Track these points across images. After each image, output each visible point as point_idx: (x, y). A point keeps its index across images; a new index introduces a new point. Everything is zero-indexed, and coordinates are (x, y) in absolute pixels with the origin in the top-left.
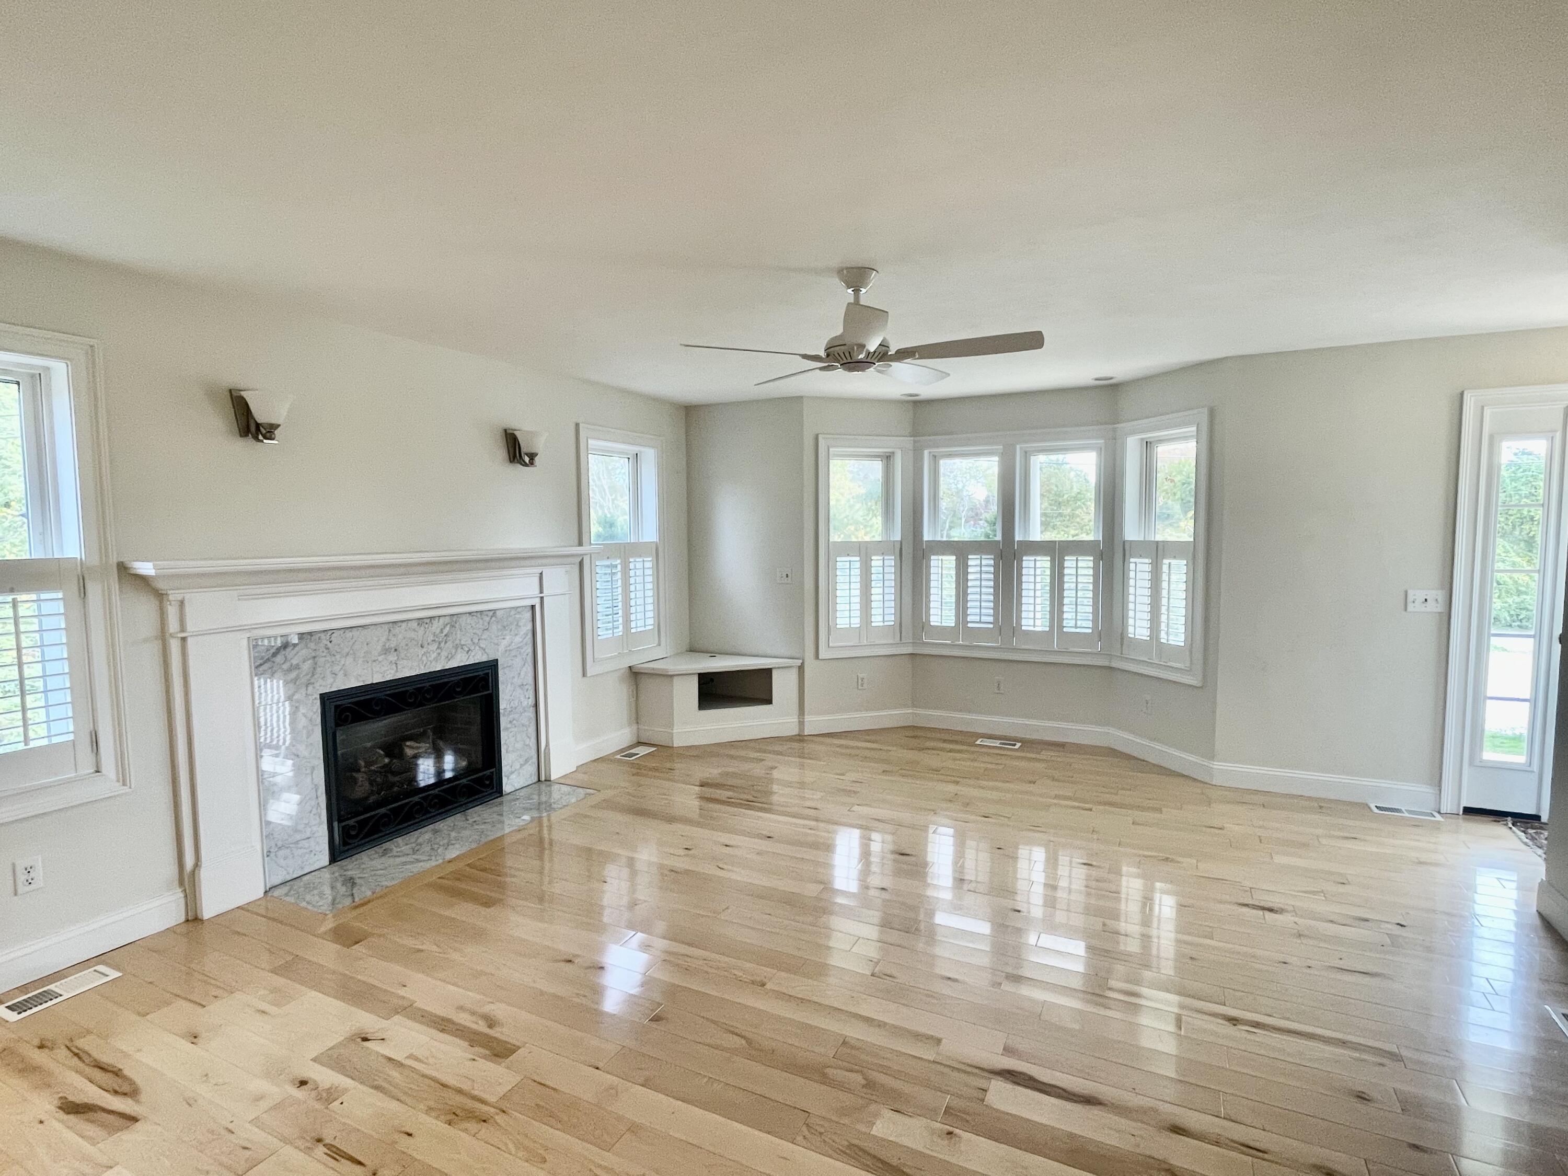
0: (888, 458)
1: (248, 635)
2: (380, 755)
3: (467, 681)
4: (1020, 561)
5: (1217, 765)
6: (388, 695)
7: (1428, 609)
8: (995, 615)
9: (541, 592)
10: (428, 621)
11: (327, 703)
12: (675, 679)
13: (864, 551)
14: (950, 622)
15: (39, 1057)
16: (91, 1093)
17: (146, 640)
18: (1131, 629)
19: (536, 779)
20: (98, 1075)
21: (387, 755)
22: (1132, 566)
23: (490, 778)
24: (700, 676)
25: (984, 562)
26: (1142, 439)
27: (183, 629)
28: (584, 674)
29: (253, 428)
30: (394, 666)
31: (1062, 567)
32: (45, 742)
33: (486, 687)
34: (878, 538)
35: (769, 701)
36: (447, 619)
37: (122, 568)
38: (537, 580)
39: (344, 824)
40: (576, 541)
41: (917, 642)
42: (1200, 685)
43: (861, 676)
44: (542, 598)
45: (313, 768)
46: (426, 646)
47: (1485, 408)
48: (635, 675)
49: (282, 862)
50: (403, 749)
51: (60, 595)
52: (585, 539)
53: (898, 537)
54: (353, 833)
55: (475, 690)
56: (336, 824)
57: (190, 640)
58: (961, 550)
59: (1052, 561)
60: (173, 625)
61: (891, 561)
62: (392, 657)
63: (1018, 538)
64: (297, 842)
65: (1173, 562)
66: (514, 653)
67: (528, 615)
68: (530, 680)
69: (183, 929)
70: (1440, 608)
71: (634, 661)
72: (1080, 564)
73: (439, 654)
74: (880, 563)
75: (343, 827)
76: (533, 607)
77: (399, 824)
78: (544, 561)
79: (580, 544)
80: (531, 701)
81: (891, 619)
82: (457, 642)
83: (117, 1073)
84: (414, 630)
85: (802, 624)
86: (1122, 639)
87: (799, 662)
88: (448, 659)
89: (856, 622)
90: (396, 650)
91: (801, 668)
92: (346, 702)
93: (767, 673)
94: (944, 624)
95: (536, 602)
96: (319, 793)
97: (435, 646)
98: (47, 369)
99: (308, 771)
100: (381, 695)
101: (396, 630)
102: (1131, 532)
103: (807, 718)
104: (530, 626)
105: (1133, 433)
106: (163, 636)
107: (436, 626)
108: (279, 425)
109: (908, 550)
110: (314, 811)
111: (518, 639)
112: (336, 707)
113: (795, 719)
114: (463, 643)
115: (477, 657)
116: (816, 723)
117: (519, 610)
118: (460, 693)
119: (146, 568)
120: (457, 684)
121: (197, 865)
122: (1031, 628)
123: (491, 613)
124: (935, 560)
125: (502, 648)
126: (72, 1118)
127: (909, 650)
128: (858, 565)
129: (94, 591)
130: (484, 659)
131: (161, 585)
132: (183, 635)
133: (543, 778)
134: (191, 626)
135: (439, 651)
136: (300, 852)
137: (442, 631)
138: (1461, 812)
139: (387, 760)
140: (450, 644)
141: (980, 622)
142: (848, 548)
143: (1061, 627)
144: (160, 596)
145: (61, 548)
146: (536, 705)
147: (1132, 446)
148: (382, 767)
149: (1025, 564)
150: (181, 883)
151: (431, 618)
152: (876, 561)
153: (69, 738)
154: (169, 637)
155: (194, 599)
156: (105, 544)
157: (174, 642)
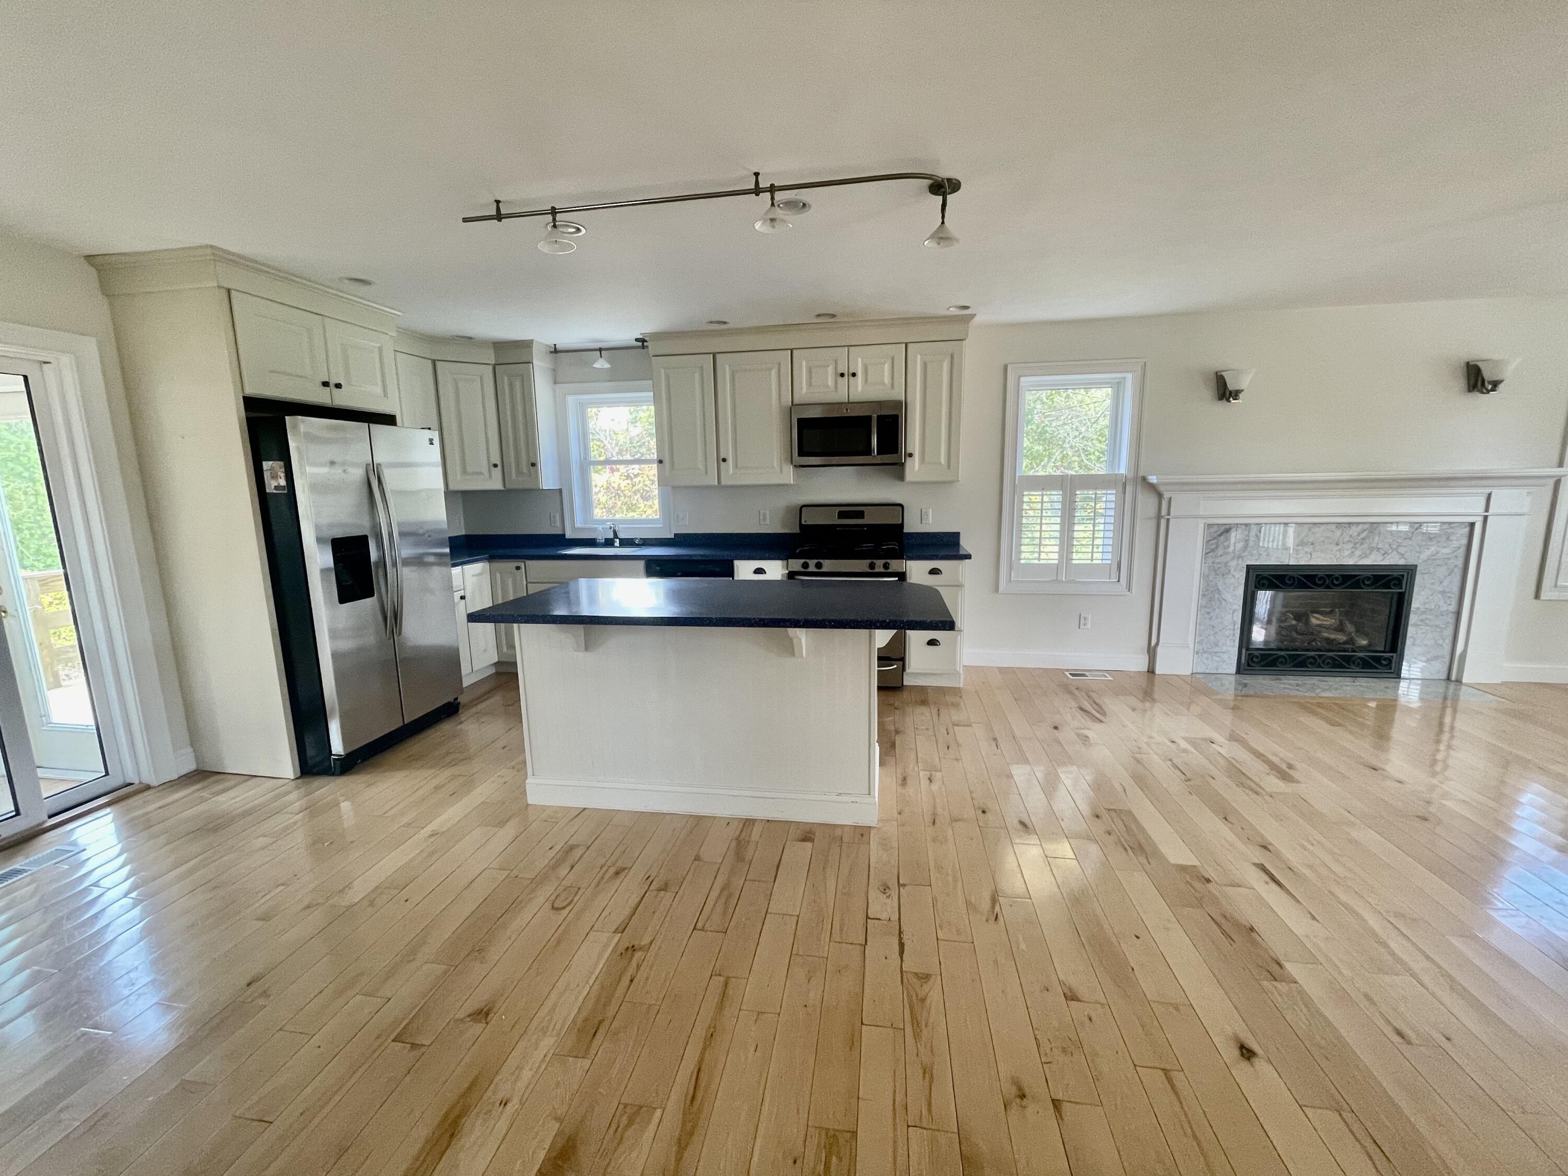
1: (1204, 521)
2: (1290, 617)
3: (1379, 577)
6: (1301, 575)
9: (1487, 510)
10: (1347, 525)
11: (1251, 571)
15: (1076, 692)
16: (1088, 707)
17: (1150, 518)
19: (1444, 676)
20: (1094, 705)
21: (1295, 619)
23: (1390, 660)
27: (1169, 514)
28: (1537, 596)
29: (1228, 393)
30: (1309, 556)
32: (1100, 562)
33: (1400, 586)
36: (1367, 526)
37: (1144, 479)
38: (1483, 499)
39: (1250, 652)
40: (1554, 463)
44: (1486, 518)
45: (1234, 611)
46: (1341, 544)
49: (1205, 661)
50: (1309, 618)
51: (1114, 492)
54: (1255, 660)
55: (1387, 586)
56: (1244, 651)
57: (1171, 521)
60: (1164, 512)
62: (1309, 549)
64: (1216, 652)
66: (1438, 562)
67: (1466, 530)
68: (1455, 588)
69: (1146, 674)
73: (1353, 552)
75: (1249, 654)
76: (1472, 525)
77: (1294, 666)
78: (1496, 482)
79: (1559, 465)
80: (1453, 607)
82: (1374, 545)
83: (1100, 707)
84: (1332, 531)
88: (1361, 557)
90: (1312, 544)
92: (1266, 574)
95: (1478, 520)
96: (1236, 627)
97: (1351, 545)
98: (1124, 378)
99: (1231, 612)
100: (1295, 574)
101: (1316, 530)
104: (1464, 541)
106: (1159, 517)
107: (1354, 530)
108: (1243, 390)
110: (1231, 637)
111: (1446, 551)
112: (1257, 576)
114: (1380, 546)
115: (1395, 560)
117: (1452, 525)
118: (1368, 586)
119: (1153, 479)
120: (1368, 578)
121: (1157, 644)
123: (1417, 525)
125: (1424, 556)
126: (1081, 712)
129: (1129, 489)
130: (1402, 562)
131: (1162, 489)
132: (1168, 517)
133: (1453, 677)
134: (1172, 513)
135: (1353, 550)
136: (1217, 659)
137: (1359, 535)
139: (1294, 622)
140: (1365, 546)
144: (1160, 496)
145: (1117, 470)
146: (1458, 614)
148: (1289, 626)
150: (1149, 651)
151: (1350, 524)
153: (1109, 562)
154: (1161, 520)
155: (1174, 496)
156: (1137, 467)
157: (1163, 522)
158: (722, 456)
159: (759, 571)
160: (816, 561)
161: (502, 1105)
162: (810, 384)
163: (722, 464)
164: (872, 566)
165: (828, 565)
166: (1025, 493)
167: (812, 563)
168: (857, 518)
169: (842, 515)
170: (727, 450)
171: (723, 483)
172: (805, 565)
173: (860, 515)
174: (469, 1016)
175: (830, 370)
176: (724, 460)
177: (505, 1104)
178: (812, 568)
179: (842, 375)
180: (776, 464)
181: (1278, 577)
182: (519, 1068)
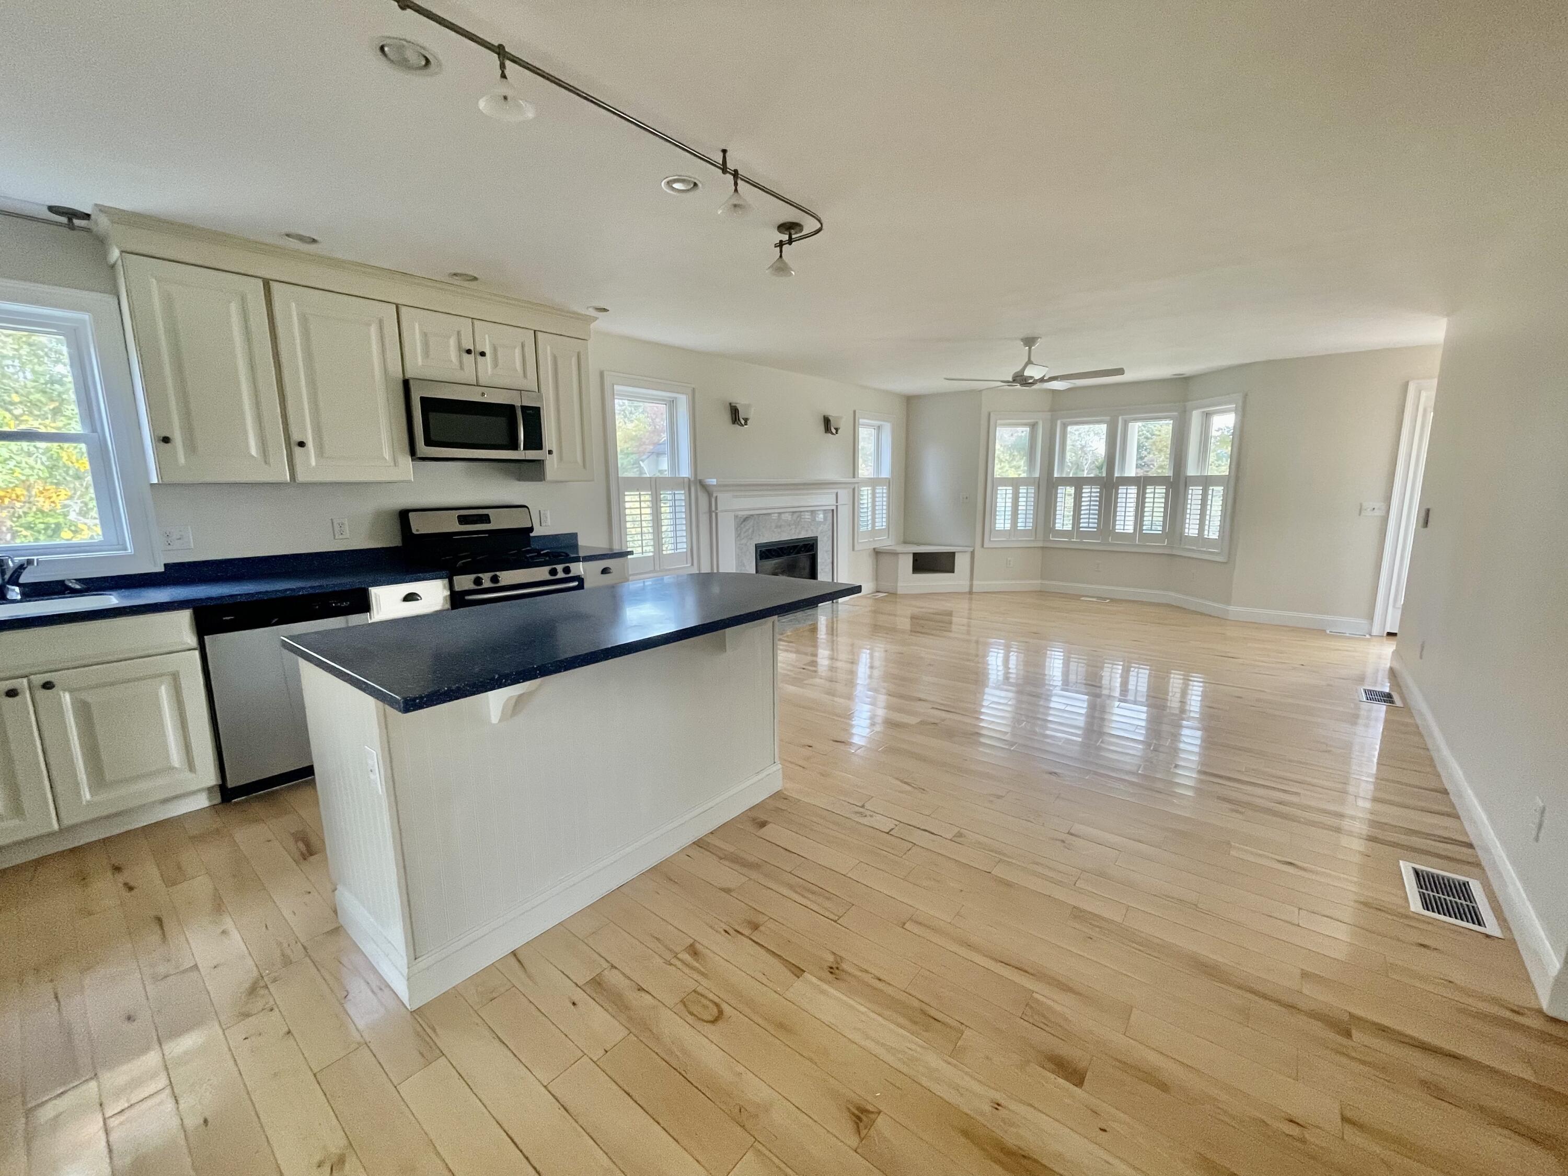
0: (1033, 426)
1: (734, 514)
3: (805, 546)
4: (1117, 489)
5: (1231, 608)
6: (778, 548)
7: (1376, 514)
8: (1098, 523)
9: (837, 503)
10: (792, 514)
11: (757, 549)
12: (900, 556)
13: (1015, 483)
14: (1068, 527)
17: (706, 512)
18: (1187, 530)
22: (1190, 492)
24: (915, 555)
25: (1093, 490)
26: (1203, 412)
27: (716, 508)
28: (853, 549)
29: (738, 420)
30: (780, 535)
31: (1144, 493)
33: (812, 550)
34: (1024, 475)
35: (953, 571)
36: (799, 513)
37: (701, 481)
38: (834, 496)
40: (852, 475)
41: (1046, 539)
42: (1225, 561)
43: (1009, 559)
44: (837, 506)
46: (790, 526)
47: (1422, 392)
48: (877, 553)
51: (684, 490)
52: (856, 476)
53: (1037, 475)
55: (808, 551)
57: (719, 514)
58: (1078, 483)
59: (1138, 490)
60: (713, 509)
61: (1032, 490)
62: (779, 530)
63: (1116, 475)
65: (1215, 488)
66: (824, 534)
67: (831, 515)
68: (831, 549)
70: (1382, 513)
71: (877, 545)
72: (1156, 491)
73: (796, 531)
74: (1025, 491)
76: (833, 510)
78: (838, 486)
79: (854, 477)
80: (831, 560)
81: (1030, 525)
82: (802, 525)
84: (787, 518)
85: (975, 528)
86: (1181, 537)
87: (971, 549)
88: (798, 534)
89: (1008, 526)
90: (781, 528)
91: (973, 553)
92: (763, 549)
93: (952, 555)
94: (1064, 529)
95: (834, 508)
97: (793, 526)
98: (676, 398)
101: (781, 517)
102: (1192, 470)
103: (975, 582)
104: (831, 521)
105: (1197, 408)
106: (710, 510)
107: (794, 516)
108: (749, 419)
109: (1043, 485)
111: (826, 527)
112: (760, 551)
113: (968, 583)
114: (804, 526)
115: (809, 534)
116: (979, 585)
117: (828, 511)
118: (802, 552)
120: (802, 547)
122: (1122, 531)
123: (815, 512)
124: (1061, 490)
125: (819, 530)
127: (1040, 544)
128: (1011, 492)
129: (693, 491)
130: (812, 535)
131: (711, 489)
132: (716, 511)
134: (719, 509)
135: (795, 529)
137: (796, 519)
138: (1385, 635)
140: (799, 526)
141: (1088, 527)
142: (1005, 481)
143: (1141, 530)
144: (710, 493)
145: (679, 474)
146: (833, 563)
147: (1196, 417)
149: (1120, 491)
151: (792, 512)
152: (1023, 490)
153: (685, 550)
154: (712, 512)
155: (720, 496)
156: (696, 474)
157: (714, 515)
158: (296, 437)
159: (410, 597)
160: (490, 574)
161: (999, 1108)
162: (426, 353)
163: (298, 450)
164: (553, 572)
165: (508, 577)
166: (626, 493)
167: (486, 578)
168: (482, 522)
169: (463, 520)
170: (304, 429)
171: (301, 478)
172: (478, 581)
173: (485, 519)
174: (858, 1131)
175: (452, 342)
176: (301, 444)
177: (998, 1105)
178: (487, 584)
179: (469, 352)
180: (387, 455)
181: (769, 551)
182: (957, 1088)
